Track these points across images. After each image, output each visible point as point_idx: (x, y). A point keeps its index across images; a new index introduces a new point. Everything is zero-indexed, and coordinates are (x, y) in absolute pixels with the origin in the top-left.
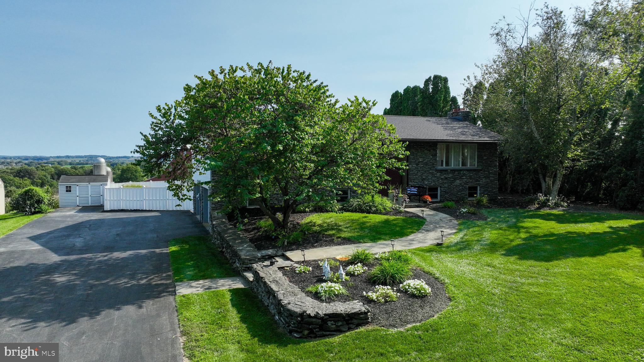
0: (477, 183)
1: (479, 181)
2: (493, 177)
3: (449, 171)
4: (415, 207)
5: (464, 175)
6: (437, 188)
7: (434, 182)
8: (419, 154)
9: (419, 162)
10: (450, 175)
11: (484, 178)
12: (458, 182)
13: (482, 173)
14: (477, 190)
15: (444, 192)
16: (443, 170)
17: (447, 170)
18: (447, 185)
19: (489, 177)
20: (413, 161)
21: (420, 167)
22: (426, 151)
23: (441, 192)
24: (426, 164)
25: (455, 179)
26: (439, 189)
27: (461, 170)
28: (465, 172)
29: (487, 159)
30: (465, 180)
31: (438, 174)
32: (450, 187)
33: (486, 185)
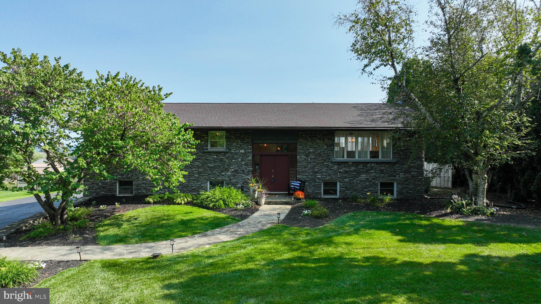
0: (392, 178)
1: (395, 176)
2: (416, 172)
3: (350, 163)
4: (282, 204)
5: (372, 168)
6: (337, 183)
7: (329, 176)
8: (309, 144)
9: (310, 153)
10: (353, 168)
11: (401, 172)
12: (363, 176)
13: (398, 167)
14: (393, 187)
15: (344, 187)
16: (342, 162)
17: (348, 162)
18: (348, 180)
19: (410, 172)
20: (301, 151)
21: (311, 159)
22: (318, 141)
23: (340, 187)
24: (320, 155)
25: (359, 173)
26: (338, 184)
27: (368, 163)
28: (373, 165)
29: (405, 150)
30: (374, 174)
31: (335, 167)
32: (351, 182)
33: (406, 181)
